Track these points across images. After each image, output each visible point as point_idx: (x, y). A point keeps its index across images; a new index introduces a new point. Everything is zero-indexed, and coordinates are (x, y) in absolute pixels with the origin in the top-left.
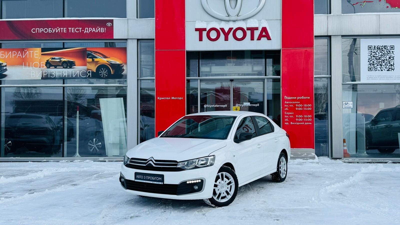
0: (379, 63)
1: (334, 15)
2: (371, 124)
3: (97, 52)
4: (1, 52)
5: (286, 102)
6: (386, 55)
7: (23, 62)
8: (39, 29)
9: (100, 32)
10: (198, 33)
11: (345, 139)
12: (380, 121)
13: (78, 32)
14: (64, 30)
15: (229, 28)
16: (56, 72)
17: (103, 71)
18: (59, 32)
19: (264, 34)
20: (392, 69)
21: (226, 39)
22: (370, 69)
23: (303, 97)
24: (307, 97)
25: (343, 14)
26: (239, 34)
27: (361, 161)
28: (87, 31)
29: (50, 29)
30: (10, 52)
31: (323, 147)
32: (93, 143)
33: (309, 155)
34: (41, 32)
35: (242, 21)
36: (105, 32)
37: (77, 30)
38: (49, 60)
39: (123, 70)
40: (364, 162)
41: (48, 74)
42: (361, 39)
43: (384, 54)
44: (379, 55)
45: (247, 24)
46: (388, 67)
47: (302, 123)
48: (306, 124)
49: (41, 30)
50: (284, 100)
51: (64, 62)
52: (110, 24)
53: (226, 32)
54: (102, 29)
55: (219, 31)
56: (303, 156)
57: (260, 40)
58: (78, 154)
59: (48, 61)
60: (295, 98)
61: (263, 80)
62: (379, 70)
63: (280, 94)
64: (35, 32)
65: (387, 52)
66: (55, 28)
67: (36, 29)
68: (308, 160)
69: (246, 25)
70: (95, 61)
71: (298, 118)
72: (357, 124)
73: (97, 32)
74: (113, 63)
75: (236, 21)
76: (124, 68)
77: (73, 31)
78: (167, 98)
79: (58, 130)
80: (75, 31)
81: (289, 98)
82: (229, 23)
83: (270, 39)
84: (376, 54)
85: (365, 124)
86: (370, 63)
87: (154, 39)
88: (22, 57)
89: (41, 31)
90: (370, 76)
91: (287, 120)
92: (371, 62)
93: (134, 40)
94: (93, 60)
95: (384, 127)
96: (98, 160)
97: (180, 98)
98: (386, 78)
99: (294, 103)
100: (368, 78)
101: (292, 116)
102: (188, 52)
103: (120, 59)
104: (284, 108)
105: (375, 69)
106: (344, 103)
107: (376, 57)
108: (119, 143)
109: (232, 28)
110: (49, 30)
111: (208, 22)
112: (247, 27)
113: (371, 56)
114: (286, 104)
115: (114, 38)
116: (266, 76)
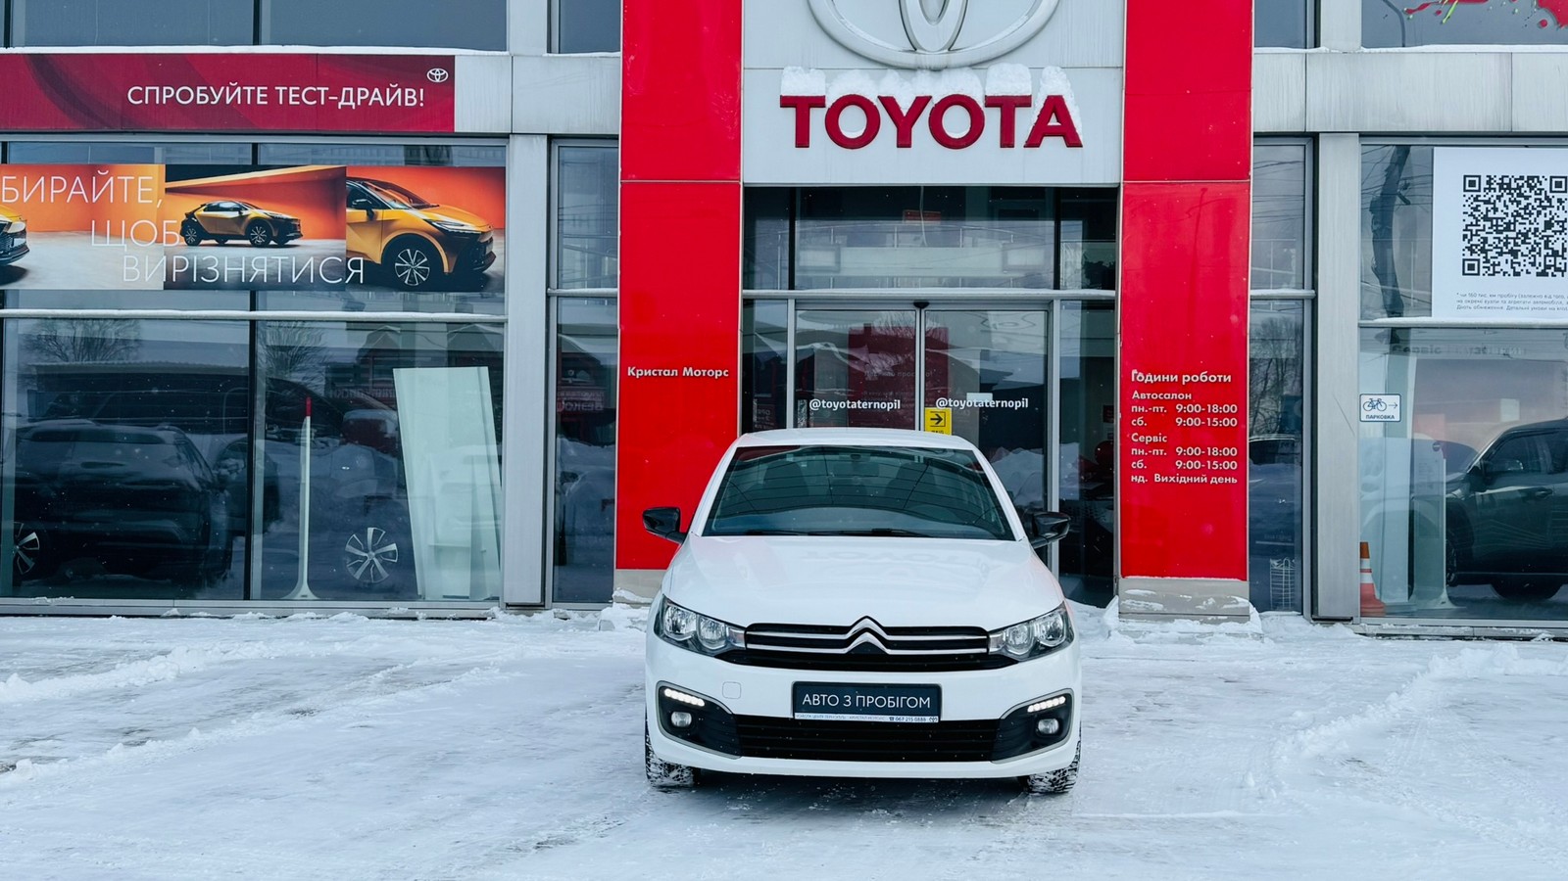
0: (1506, 244)
1: (1330, 52)
2: (1467, 486)
3: (386, 185)
4: (4, 178)
5: (1136, 392)
6: (1535, 212)
7: (91, 220)
8: (157, 89)
9: (399, 104)
10: (791, 113)
11: (1367, 543)
12: (1503, 473)
13: (315, 102)
14: (259, 95)
15: (917, 98)
16: (222, 260)
17: (409, 261)
18: (239, 102)
19: (1053, 122)
20: (1558, 270)
21: (904, 140)
22: (1471, 267)
23: (1203, 377)
24: (1220, 377)
25: (1366, 50)
26: (956, 122)
27: (1430, 631)
28: (347, 99)
29: (202, 91)
30: (42, 178)
31: (1281, 572)
32: (366, 545)
33: (1225, 606)
34: (164, 102)
35: (967, 69)
36: (422, 105)
37: (311, 96)
38: (195, 214)
39: (492, 257)
40: (1442, 636)
41: (190, 270)
42: (1435, 148)
43: (1526, 208)
44: (1507, 214)
45: (985, 82)
46: (1540, 259)
47: (1201, 476)
48: (1214, 480)
49: (166, 94)
50: (1129, 386)
51: (257, 221)
52: (441, 72)
53: (905, 113)
54: (410, 94)
55: (875, 109)
56: (1200, 607)
57: (1038, 147)
58: (305, 589)
59: (190, 215)
60: (1172, 380)
61: (1047, 305)
62: (1504, 273)
63: (1111, 360)
64: (141, 101)
65: (1538, 201)
66: (222, 88)
67: (147, 88)
68: (1219, 624)
69: (984, 84)
70: (379, 219)
71: (1185, 458)
72: (1416, 482)
73: (389, 103)
74: (450, 228)
75: (945, 71)
76: (496, 248)
77: (294, 99)
78: (667, 373)
79: (222, 490)
80: (299, 99)
81: (1150, 379)
82: (914, 79)
83: (1079, 145)
84: (1496, 210)
85: (1447, 483)
86: (1472, 245)
87: (615, 137)
88: (90, 198)
89: (165, 96)
90: (1471, 295)
91: (1139, 464)
92: (1475, 240)
93: (535, 139)
94: (371, 216)
95: (1520, 495)
96: (385, 613)
97: (717, 374)
98: (1531, 305)
99: (1168, 396)
100: (1464, 304)
101: (1162, 451)
102: (750, 191)
103: (480, 214)
104: (1128, 416)
105: (1488, 268)
106: (1366, 399)
107: (1494, 222)
108: (470, 546)
109: (928, 99)
110: (199, 95)
111: (831, 72)
112: (989, 94)
113: (1474, 216)
114: (1140, 403)
115: (456, 131)
116: (1059, 289)
